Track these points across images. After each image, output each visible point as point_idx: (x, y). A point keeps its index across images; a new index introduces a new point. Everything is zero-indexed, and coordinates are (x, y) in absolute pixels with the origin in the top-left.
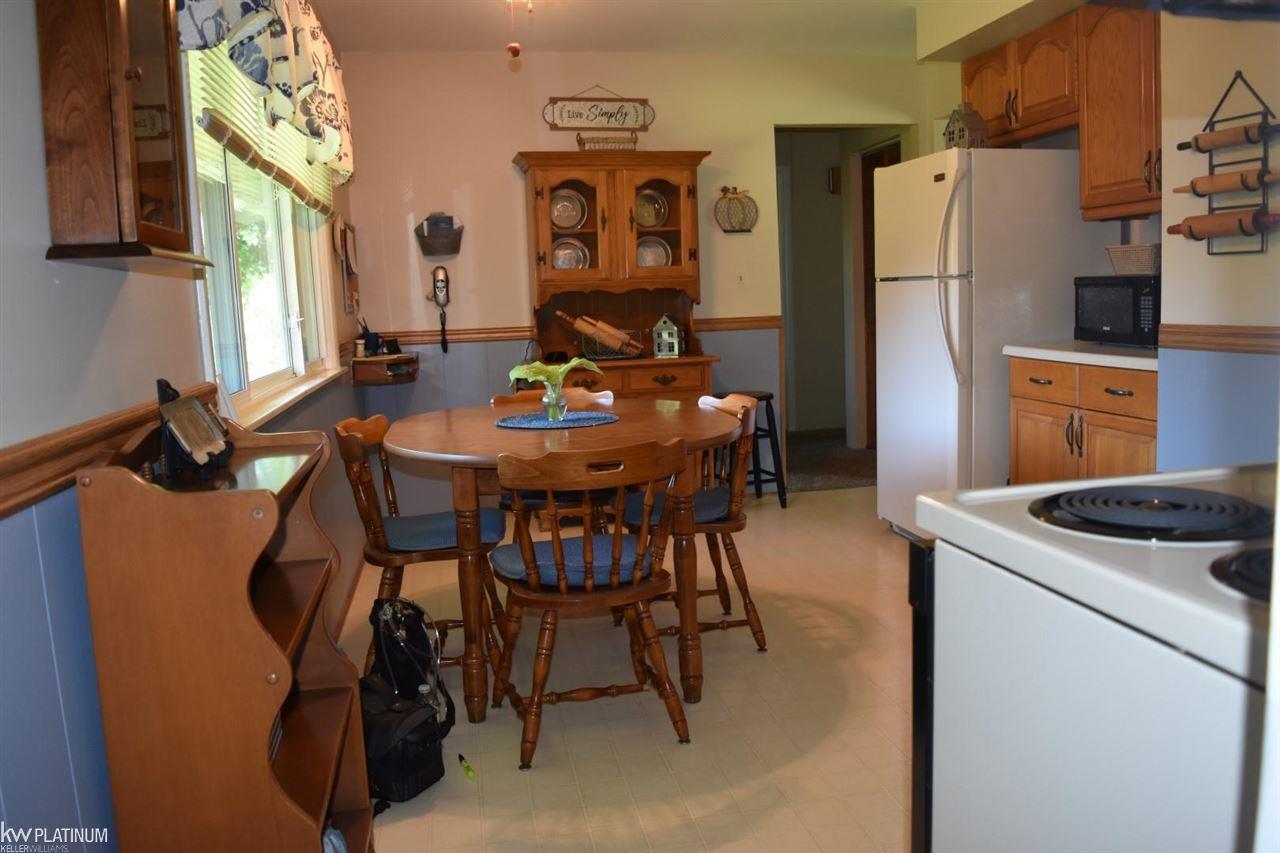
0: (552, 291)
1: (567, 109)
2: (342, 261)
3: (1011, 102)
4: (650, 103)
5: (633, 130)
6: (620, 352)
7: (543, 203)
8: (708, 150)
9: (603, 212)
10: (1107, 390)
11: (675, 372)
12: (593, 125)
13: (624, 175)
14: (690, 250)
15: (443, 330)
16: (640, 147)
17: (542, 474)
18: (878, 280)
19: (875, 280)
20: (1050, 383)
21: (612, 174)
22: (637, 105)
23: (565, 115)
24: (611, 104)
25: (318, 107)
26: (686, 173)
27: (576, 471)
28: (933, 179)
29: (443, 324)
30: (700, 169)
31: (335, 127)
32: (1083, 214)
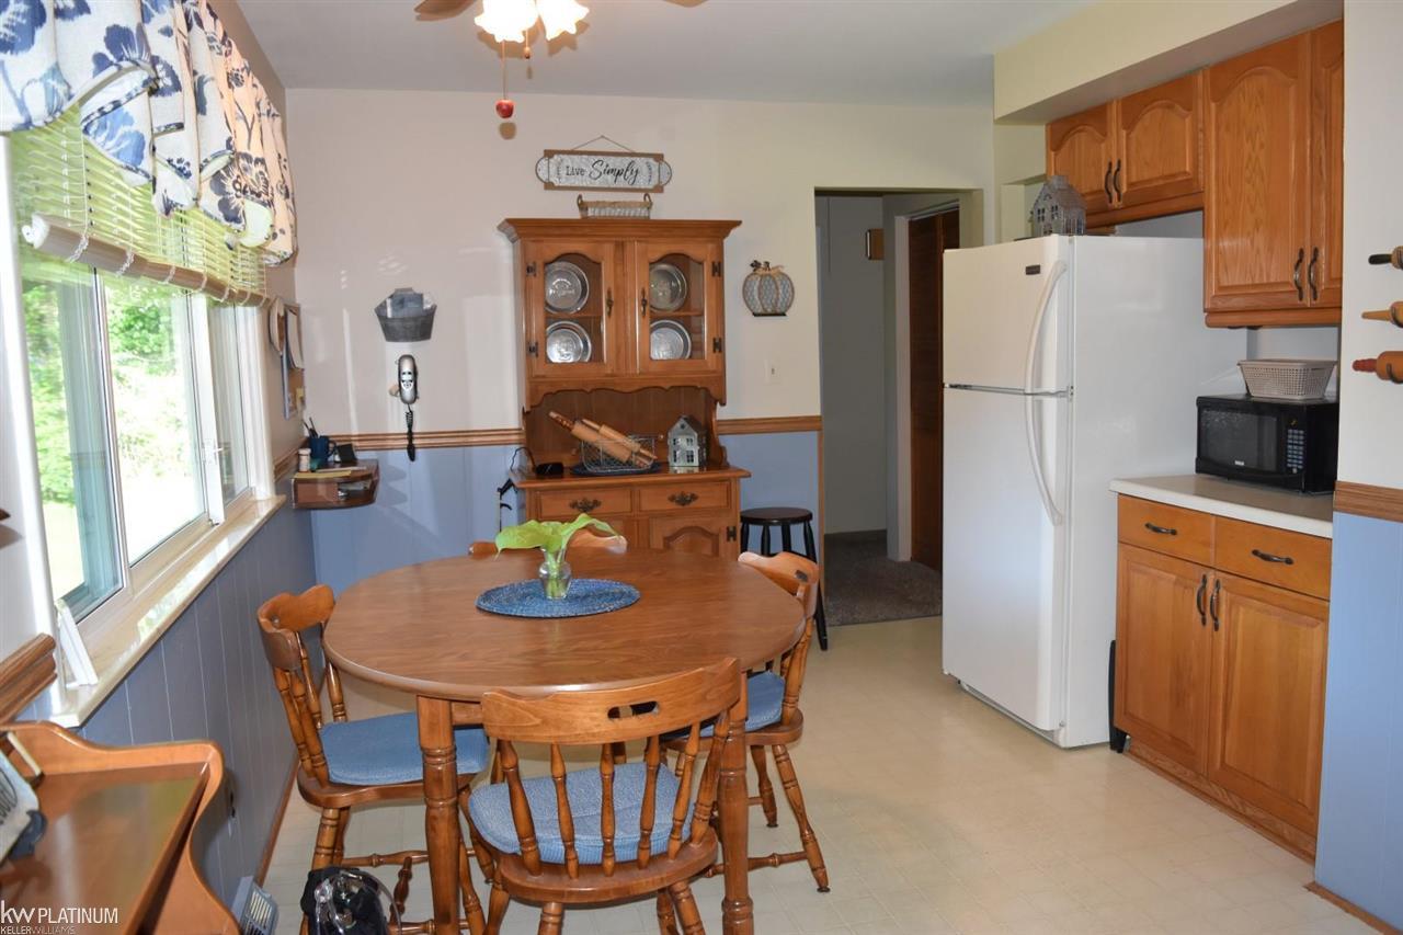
0: (545, 389)
1: (565, 164)
2: (282, 357)
3: (1112, 177)
4: (666, 159)
5: (646, 192)
6: (629, 463)
7: (535, 281)
8: (738, 219)
9: (609, 293)
10: (1255, 553)
11: (696, 490)
12: (597, 184)
13: (635, 249)
14: (714, 340)
15: (410, 435)
16: (655, 215)
17: (543, 722)
18: (947, 385)
19: (943, 386)
20: (1174, 533)
21: (620, 246)
22: (651, 160)
23: (563, 172)
24: (619, 159)
25: (236, 182)
26: (710, 246)
27: (593, 719)
28: (1024, 271)
29: (410, 426)
30: (727, 242)
31: (263, 204)
32: (1206, 318)
